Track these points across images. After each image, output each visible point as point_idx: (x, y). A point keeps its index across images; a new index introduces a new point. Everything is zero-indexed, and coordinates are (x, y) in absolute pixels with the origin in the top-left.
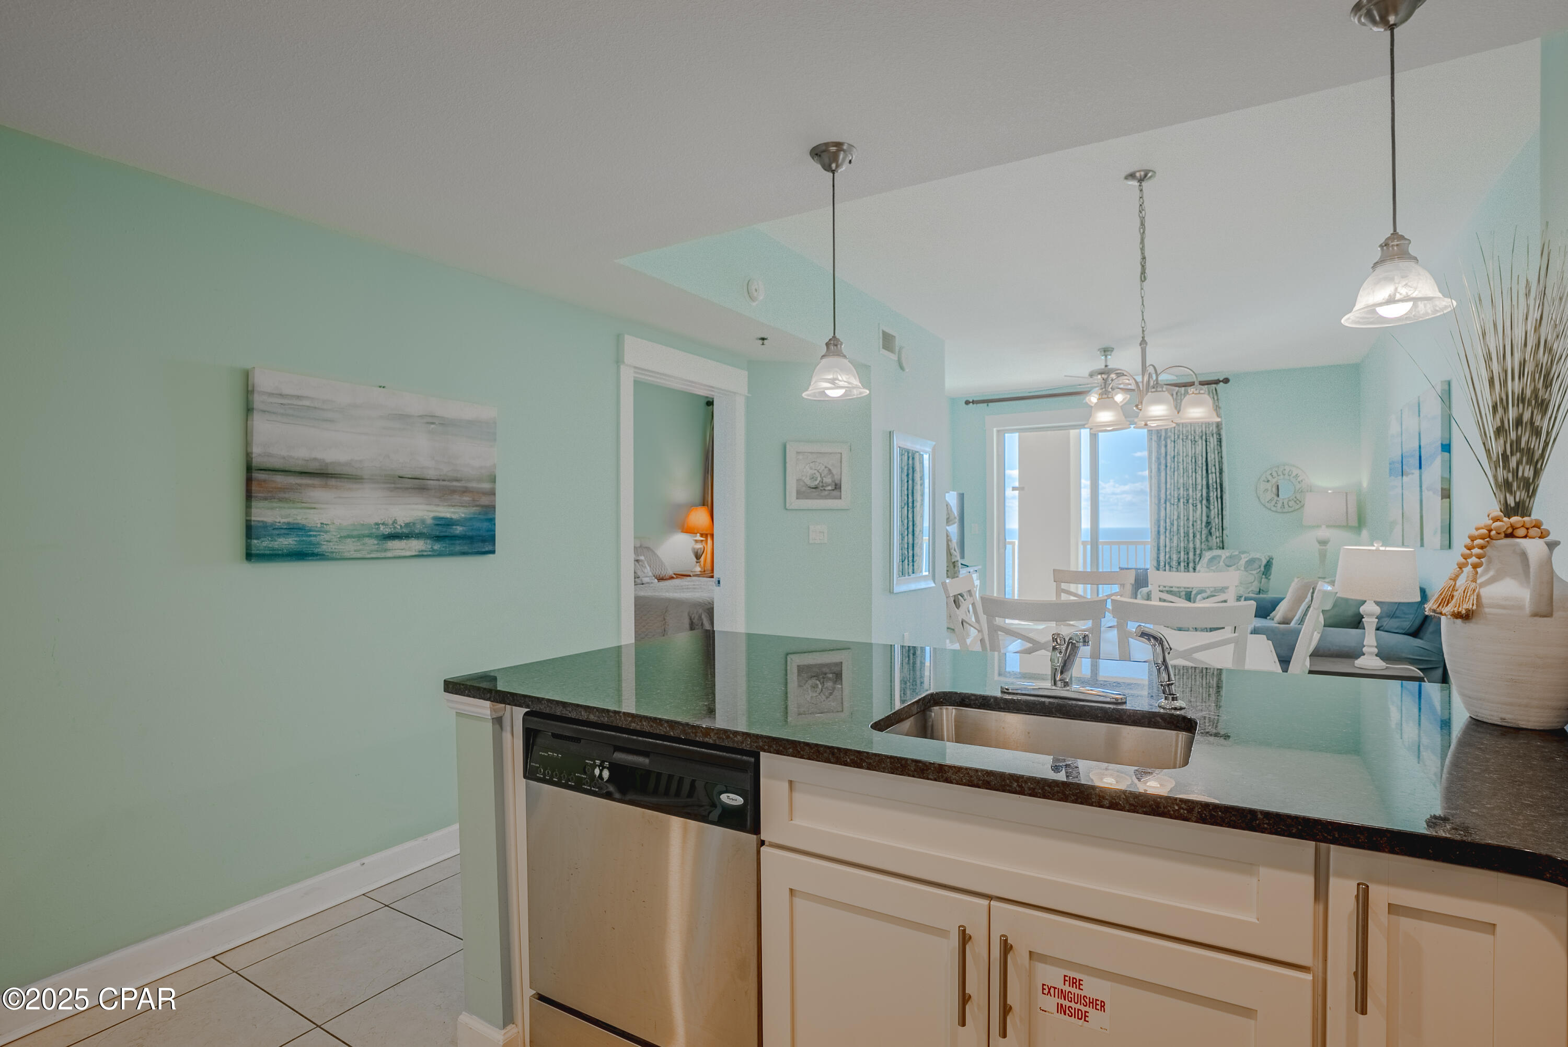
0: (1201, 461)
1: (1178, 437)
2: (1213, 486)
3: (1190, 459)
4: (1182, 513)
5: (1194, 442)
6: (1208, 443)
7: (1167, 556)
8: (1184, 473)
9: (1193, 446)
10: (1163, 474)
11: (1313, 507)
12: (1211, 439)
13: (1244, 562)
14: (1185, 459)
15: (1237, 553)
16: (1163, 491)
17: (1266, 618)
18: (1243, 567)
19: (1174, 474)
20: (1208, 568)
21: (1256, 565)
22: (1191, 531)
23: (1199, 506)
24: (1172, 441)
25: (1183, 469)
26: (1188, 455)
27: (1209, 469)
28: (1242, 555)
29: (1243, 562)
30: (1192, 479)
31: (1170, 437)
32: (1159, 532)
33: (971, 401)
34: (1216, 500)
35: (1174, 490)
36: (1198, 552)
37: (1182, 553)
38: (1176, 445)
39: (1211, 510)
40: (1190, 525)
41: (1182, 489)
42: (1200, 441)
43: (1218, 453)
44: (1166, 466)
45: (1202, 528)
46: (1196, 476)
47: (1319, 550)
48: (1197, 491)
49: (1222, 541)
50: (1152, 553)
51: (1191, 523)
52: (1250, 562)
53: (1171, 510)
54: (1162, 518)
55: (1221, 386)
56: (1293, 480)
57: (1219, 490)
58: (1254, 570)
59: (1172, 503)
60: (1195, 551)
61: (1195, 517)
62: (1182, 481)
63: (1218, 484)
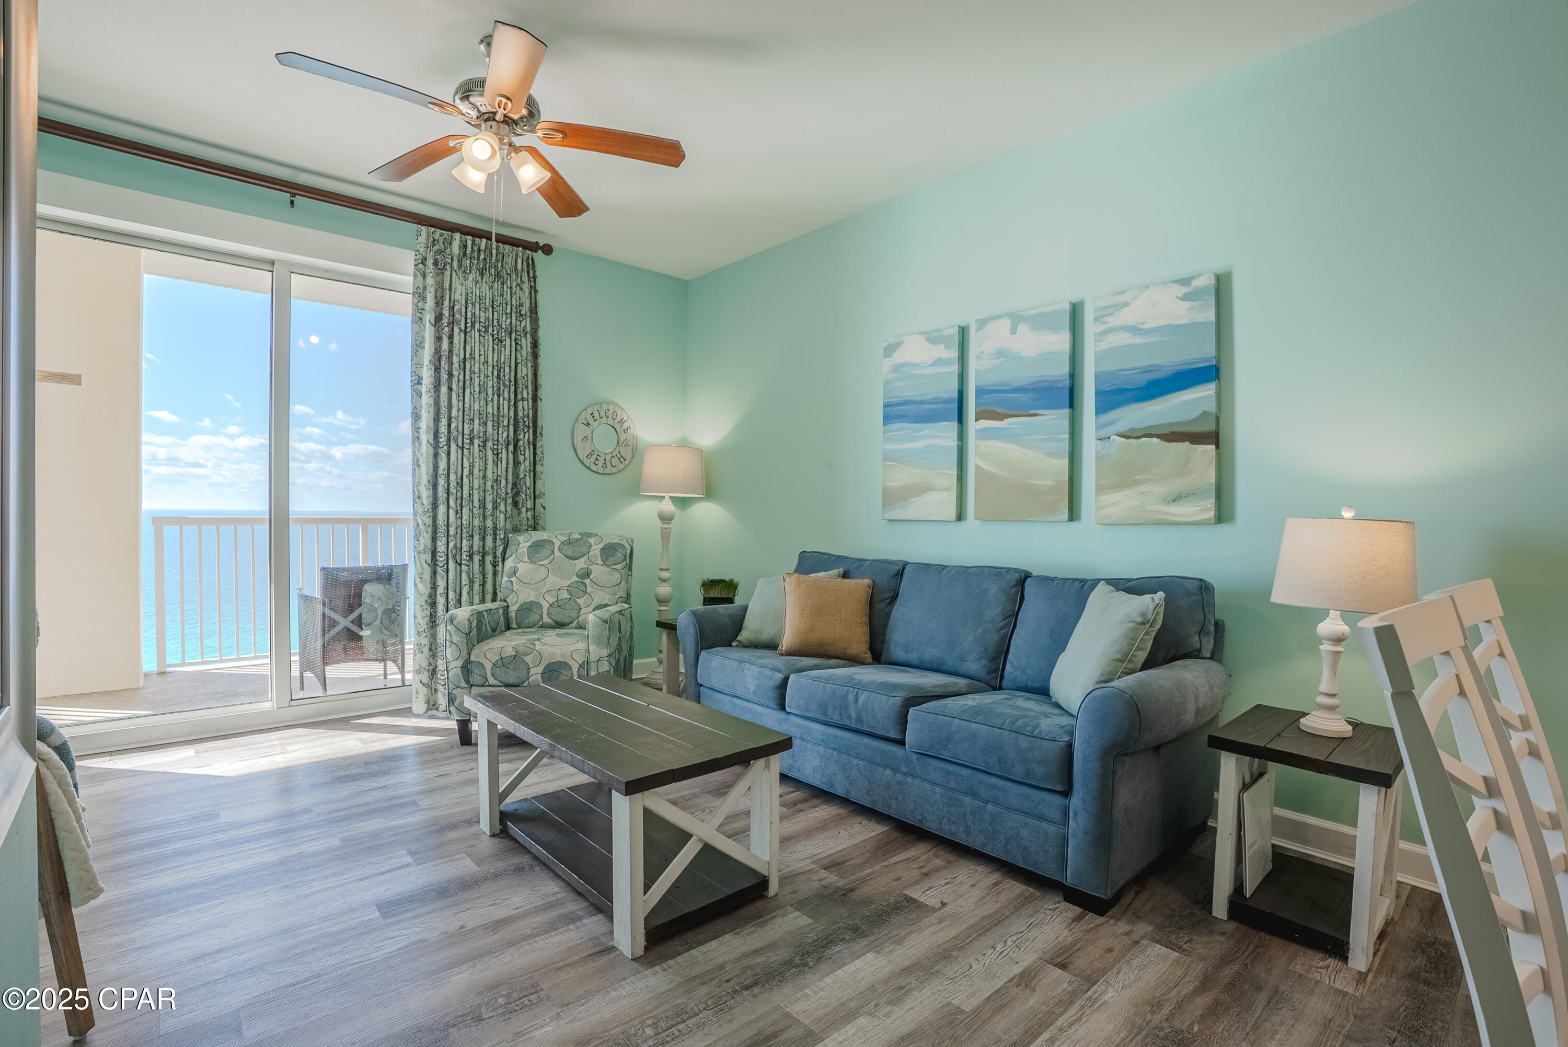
1: (473, 326)
2: (524, 422)
3: (490, 368)
4: (476, 465)
5: (498, 340)
6: (519, 346)
8: (480, 393)
9: (495, 346)
10: (444, 389)
12: (523, 340)
13: (598, 552)
14: (482, 367)
15: (578, 536)
16: (444, 422)
18: (599, 559)
19: (464, 392)
21: (619, 555)
22: (489, 498)
23: (503, 455)
24: (461, 330)
25: (479, 384)
26: (487, 363)
27: (519, 392)
28: (589, 540)
29: (596, 550)
30: (493, 406)
31: (458, 323)
34: (527, 447)
35: (463, 422)
36: (501, 535)
37: (476, 538)
38: (467, 337)
39: (519, 463)
40: (489, 487)
41: (476, 421)
42: (508, 340)
43: (532, 367)
44: (450, 375)
45: (507, 493)
46: (499, 401)
47: (662, 529)
48: (500, 429)
49: (534, 517)
50: (421, 539)
51: (489, 484)
52: (609, 550)
53: (457, 458)
54: (441, 471)
55: (539, 256)
56: (618, 427)
57: (531, 430)
58: (619, 564)
59: (460, 444)
60: (495, 534)
61: (495, 474)
62: (477, 406)
63: (531, 420)
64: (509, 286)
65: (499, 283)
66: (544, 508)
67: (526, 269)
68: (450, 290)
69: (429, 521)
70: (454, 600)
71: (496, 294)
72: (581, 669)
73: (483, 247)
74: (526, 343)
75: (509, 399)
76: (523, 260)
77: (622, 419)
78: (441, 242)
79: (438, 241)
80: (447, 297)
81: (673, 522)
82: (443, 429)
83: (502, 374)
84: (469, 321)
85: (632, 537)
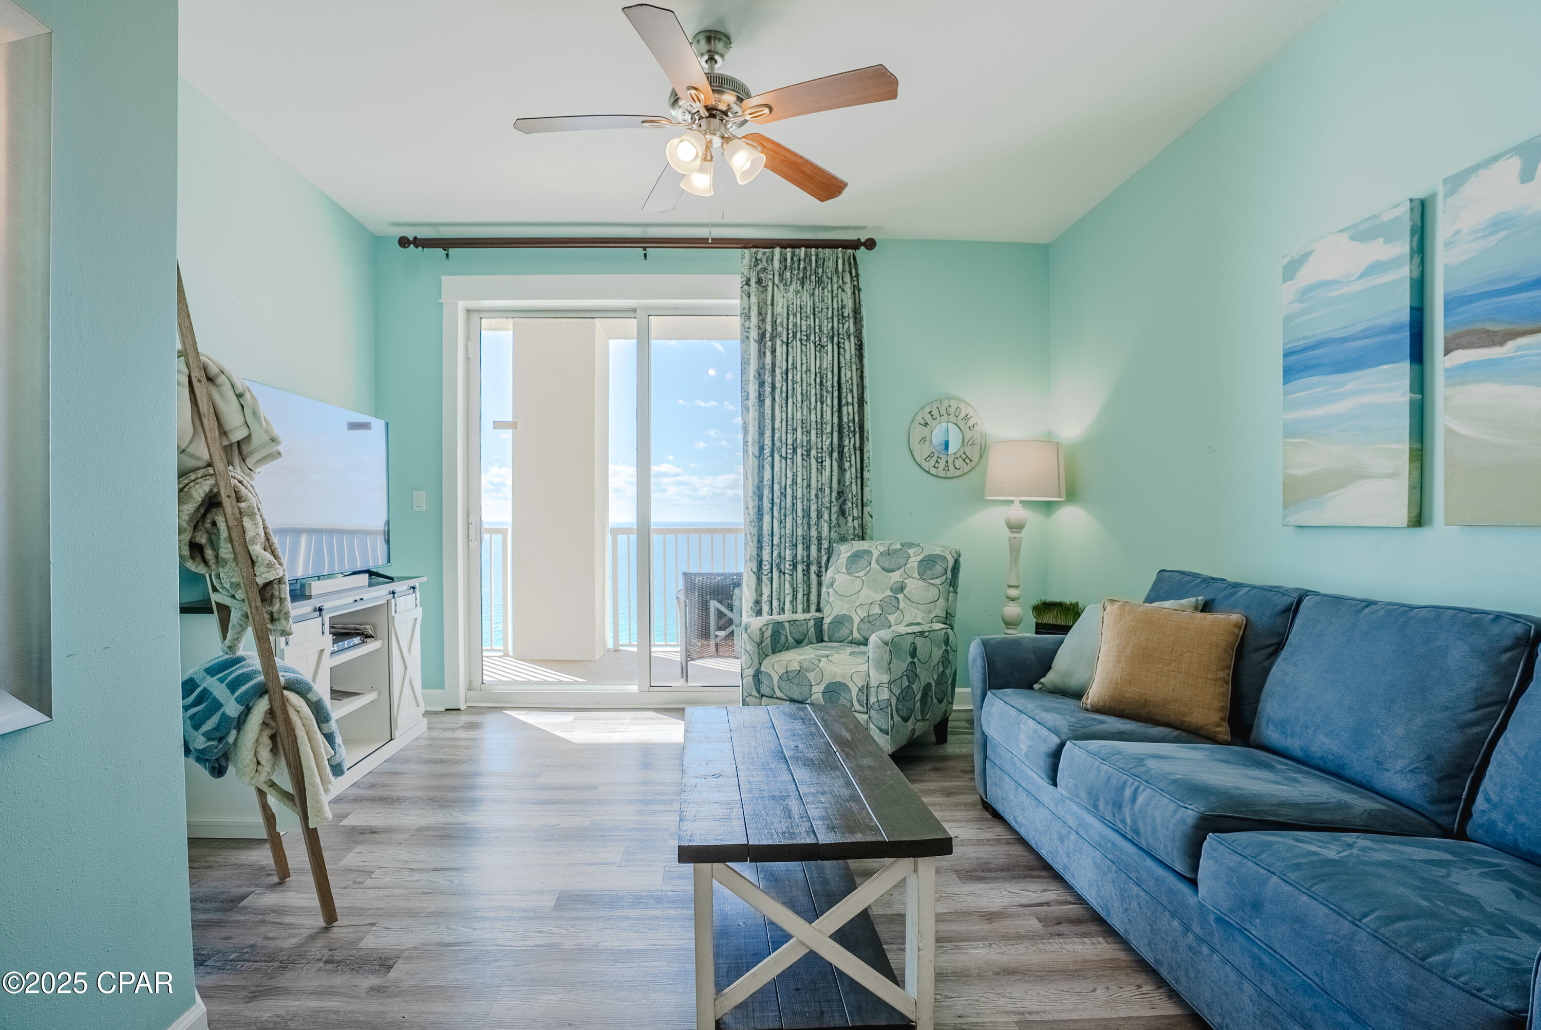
0: (830, 381)
1: (794, 336)
2: (849, 427)
3: (813, 376)
4: (800, 474)
5: (820, 347)
6: (842, 350)
8: (802, 402)
9: (817, 353)
10: (768, 402)
11: (1001, 470)
12: (847, 343)
13: (916, 564)
14: (804, 375)
15: (898, 546)
16: (768, 433)
17: (1031, 688)
18: (916, 573)
19: (787, 403)
20: (848, 574)
21: (939, 569)
22: (814, 507)
23: (827, 463)
24: (783, 342)
25: (802, 393)
26: (810, 371)
27: (843, 397)
28: (909, 551)
29: (914, 562)
30: (816, 414)
31: (780, 335)
32: (760, 508)
33: (412, 239)
34: (853, 453)
35: (787, 433)
36: (825, 545)
37: (800, 547)
38: (790, 349)
39: (845, 470)
40: (813, 497)
41: (799, 430)
42: (830, 345)
43: (857, 369)
44: (773, 388)
45: (831, 502)
46: (822, 408)
47: (1010, 539)
48: (824, 436)
49: (862, 526)
50: (748, 547)
51: (813, 492)
52: (928, 562)
53: (781, 468)
54: (765, 482)
55: (862, 253)
56: (964, 422)
57: (857, 435)
58: (937, 578)
59: (784, 455)
60: (820, 544)
61: (820, 482)
62: (799, 415)
63: (857, 425)
64: (830, 289)
65: (820, 288)
66: (871, 517)
67: (847, 269)
68: (772, 304)
69: (755, 530)
70: (778, 608)
71: (817, 301)
72: (860, 693)
73: (802, 256)
74: (850, 347)
75: (833, 405)
76: (844, 261)
77: (967, 416)
78: (764, 260)
79: (761, 260)
80: (769, 312)
81: (1024, 530)
83: (824, 381)
84: (790, 332)
85: (957, 549)
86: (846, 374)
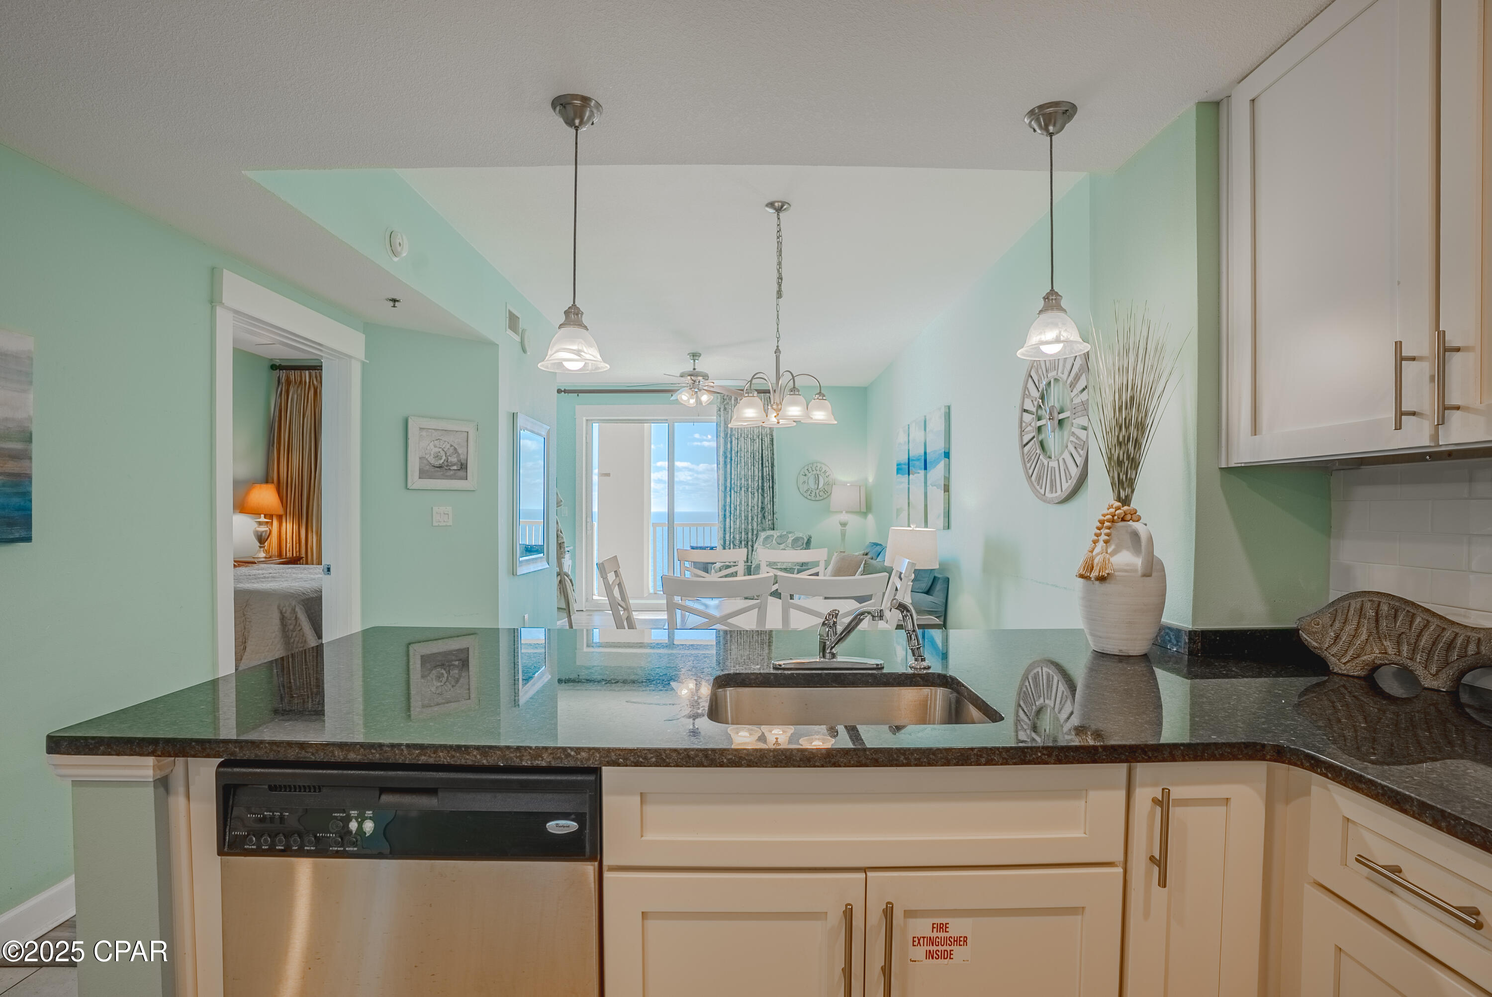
0: (758, 456)
1: (741, 436)
2: (767, 478)
3: (750, 454)
4: (743, 500)
5: (753, 440)
6: (763, 443)
7: (732, 536)
8: (745, 466)
9: (752, 444)
10: (729, 466)
11: (839, 497)
12: (766, 438)
14: (746, 454)
15: (785, 533)
16: (729, 481)
18: (790, 545)
19: (737, 466)
20: (764, 546)
21: (800, 543)
22: (750, 515)
23: (756, 494)
25: (745, 462)
26: (748, 451)
27: (764, 463)
28: (788, 534)
29: (790, 540)
30: (751, 472)
31: (734, 435)
32: (725, 515)
33: (563, 390)
34: (768, 489)
35: (737, 480)
36: (755, 532)
37: (743, 533)
39: (765, 497)
40: (750, 510)
41: (743, 479)
42: (758, 440)
43: (771, 450)
44: (731, 459)
45: (758, 513)
46: (754, 469)
48: (755, 482)
49: (772, 523)
51: (750, 508)
52: (796, 541)
53: (734, 497)
54: (727, 503)
56: (823, 475)
57: (771, 481)
59: (736, 491)
60: (753, 532)
61: (753, 503)
62: (743, 473)
63: (771, 476)
66: (777, 519)
69: (722, 526)
75: (759, 467)
77: (826, 471)
79: (726, 399)
82: (728, 485)
85: (810, 534)
86: (765, 453)
